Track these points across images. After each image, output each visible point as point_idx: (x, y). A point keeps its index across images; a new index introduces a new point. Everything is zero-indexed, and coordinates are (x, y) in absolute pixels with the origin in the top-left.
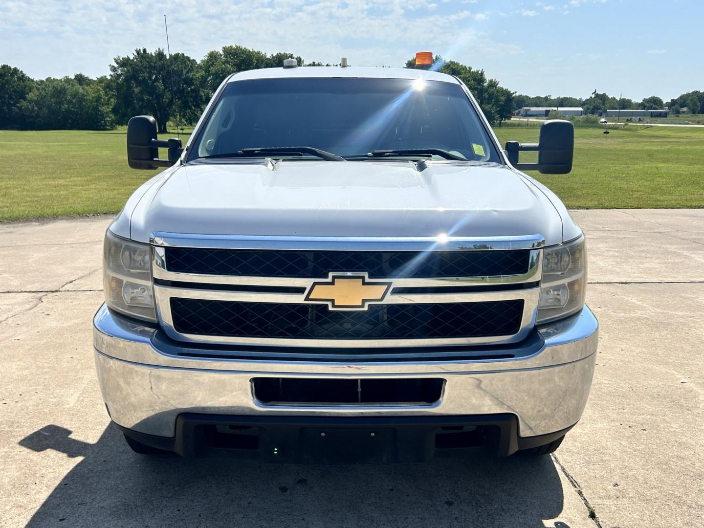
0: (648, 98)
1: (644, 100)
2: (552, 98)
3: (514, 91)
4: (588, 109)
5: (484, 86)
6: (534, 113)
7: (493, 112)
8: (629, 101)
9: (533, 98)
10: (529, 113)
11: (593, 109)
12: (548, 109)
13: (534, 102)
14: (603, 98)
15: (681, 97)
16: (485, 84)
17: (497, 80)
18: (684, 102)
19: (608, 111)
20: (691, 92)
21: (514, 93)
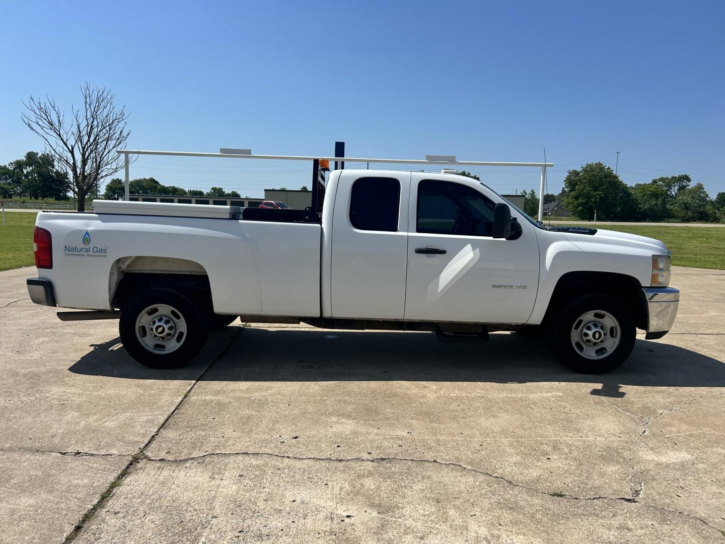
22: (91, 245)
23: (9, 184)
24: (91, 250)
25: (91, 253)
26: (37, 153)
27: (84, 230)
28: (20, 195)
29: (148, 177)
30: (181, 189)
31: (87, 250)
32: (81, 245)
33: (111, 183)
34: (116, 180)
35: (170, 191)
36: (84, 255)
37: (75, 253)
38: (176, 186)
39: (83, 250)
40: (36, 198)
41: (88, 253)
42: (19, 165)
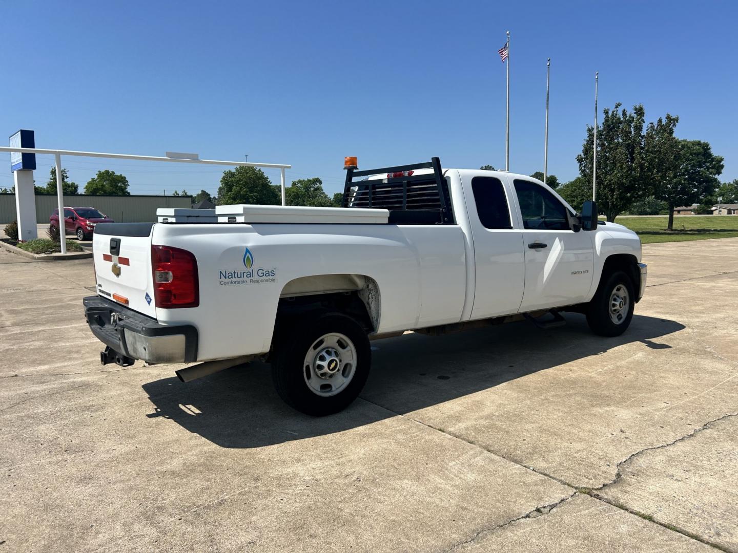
22: (255, 267)
24: (255, 273)
25: (256, 277)
27: (242, 247)
31: (250, 275)
32: (241, 267)
36: (246, 282)
37: (234, 280)
39: (245, 274)
41: (252, 278)
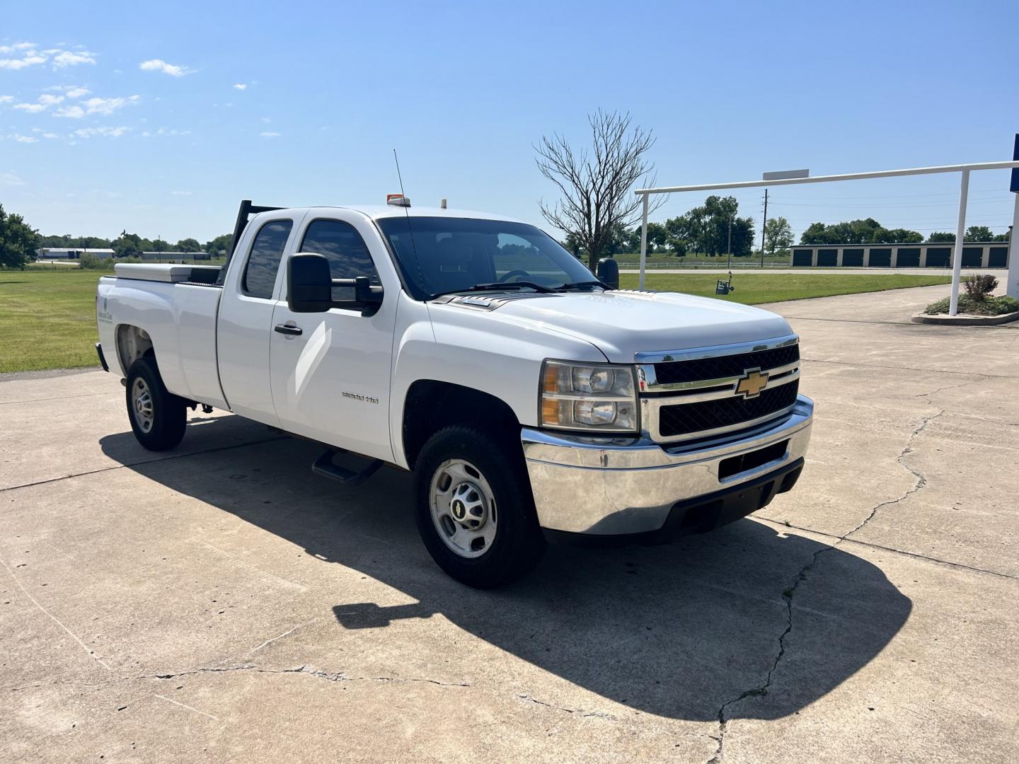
0: (183, 240)
1: (180, 242)
2: (72, 238)
3: (36, 229)
4: (120, 251)
5: (5, 222)
6: (54, 255)
7: (22, 253)
8: (164, 243)
9: (48, 238)
10: (47, 254)
11: (126, 252)
12: (71, 250)
13: (50, 242)
14: (134, 238)
15: (217, 240)
16: (6, 219)
17: (21, 215)
18: (220, 245)
19: (144, 253)
20: (225, 235)
21: (35, 231)
22: (107, 311)
23: (685, 238)
26: (719, 198)
28: (697, 251)
29: (863, 219)
30: (913, 233)
33: (809, 230)
34: (817, 225)
35: (895, 237)
38: (906, 229)
40: (713, 255)
42: (697, 214)
